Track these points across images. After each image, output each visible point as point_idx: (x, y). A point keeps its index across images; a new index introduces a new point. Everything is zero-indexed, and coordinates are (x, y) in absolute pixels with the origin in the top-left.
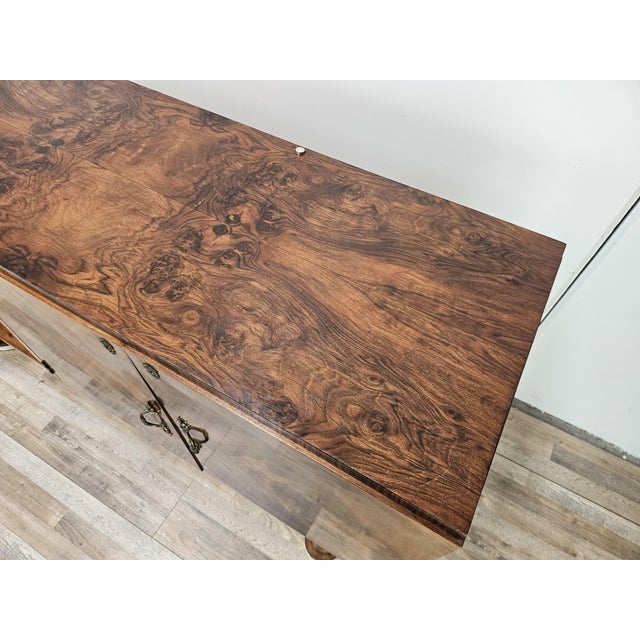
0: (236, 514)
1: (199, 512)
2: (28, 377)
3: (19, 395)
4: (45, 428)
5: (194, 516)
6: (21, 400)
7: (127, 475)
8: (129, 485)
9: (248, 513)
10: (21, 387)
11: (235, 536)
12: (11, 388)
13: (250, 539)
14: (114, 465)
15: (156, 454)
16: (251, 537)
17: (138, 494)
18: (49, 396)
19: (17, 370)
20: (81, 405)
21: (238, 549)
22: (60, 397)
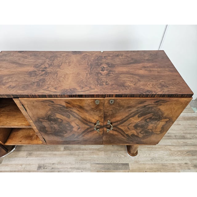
0: (108, 159)
1: (98, 164)
2: (21, 159)
3: (21, 165)
4: (38, 169)
5: (98, 165)
6: (24, 166)
7: (72, 167)
8: (74, 169)
9: (110, 157)
10: (20, 162)
11: (111, 164)
12: (17, 165)
13: (115, 162)
14: (66, 166)
15: (76, 157)
16: (115, 161)
17: (79, 169)
18: (32, 160)
19: (15, 158)
20: (44, 157)
21: (114, 166)
22: (36, 158)
